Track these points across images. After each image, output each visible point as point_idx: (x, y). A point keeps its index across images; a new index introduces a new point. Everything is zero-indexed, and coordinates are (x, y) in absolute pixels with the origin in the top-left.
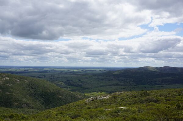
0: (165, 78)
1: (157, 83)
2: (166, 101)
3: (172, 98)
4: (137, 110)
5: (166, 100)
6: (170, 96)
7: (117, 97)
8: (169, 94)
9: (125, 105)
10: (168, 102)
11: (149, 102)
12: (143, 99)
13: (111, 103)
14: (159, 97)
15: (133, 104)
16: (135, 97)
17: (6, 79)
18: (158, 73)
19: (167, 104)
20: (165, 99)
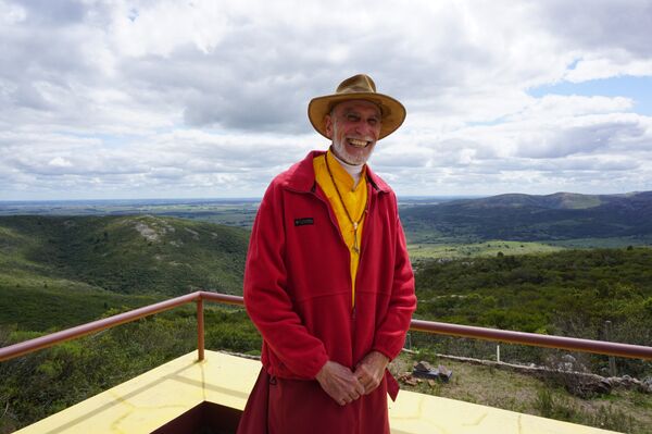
0: (558, 223)
1: (539, 235)
2: (564, 280)
3: (579, 273)
4: (495, 300)
5: (565, 278)
6: (574, 266)
7: (438, 272)
8: (571, 263)
9: (460, 291)
10: (569, 282)
11: (522, 283)
12: (505, 274)
13: (425, 287)
14: (546, 271)
15: (481, 287)
16: (484, 271)
17: (167, 230)
18: (541, 210)
19: (565, 286)
20: (561, 275)
